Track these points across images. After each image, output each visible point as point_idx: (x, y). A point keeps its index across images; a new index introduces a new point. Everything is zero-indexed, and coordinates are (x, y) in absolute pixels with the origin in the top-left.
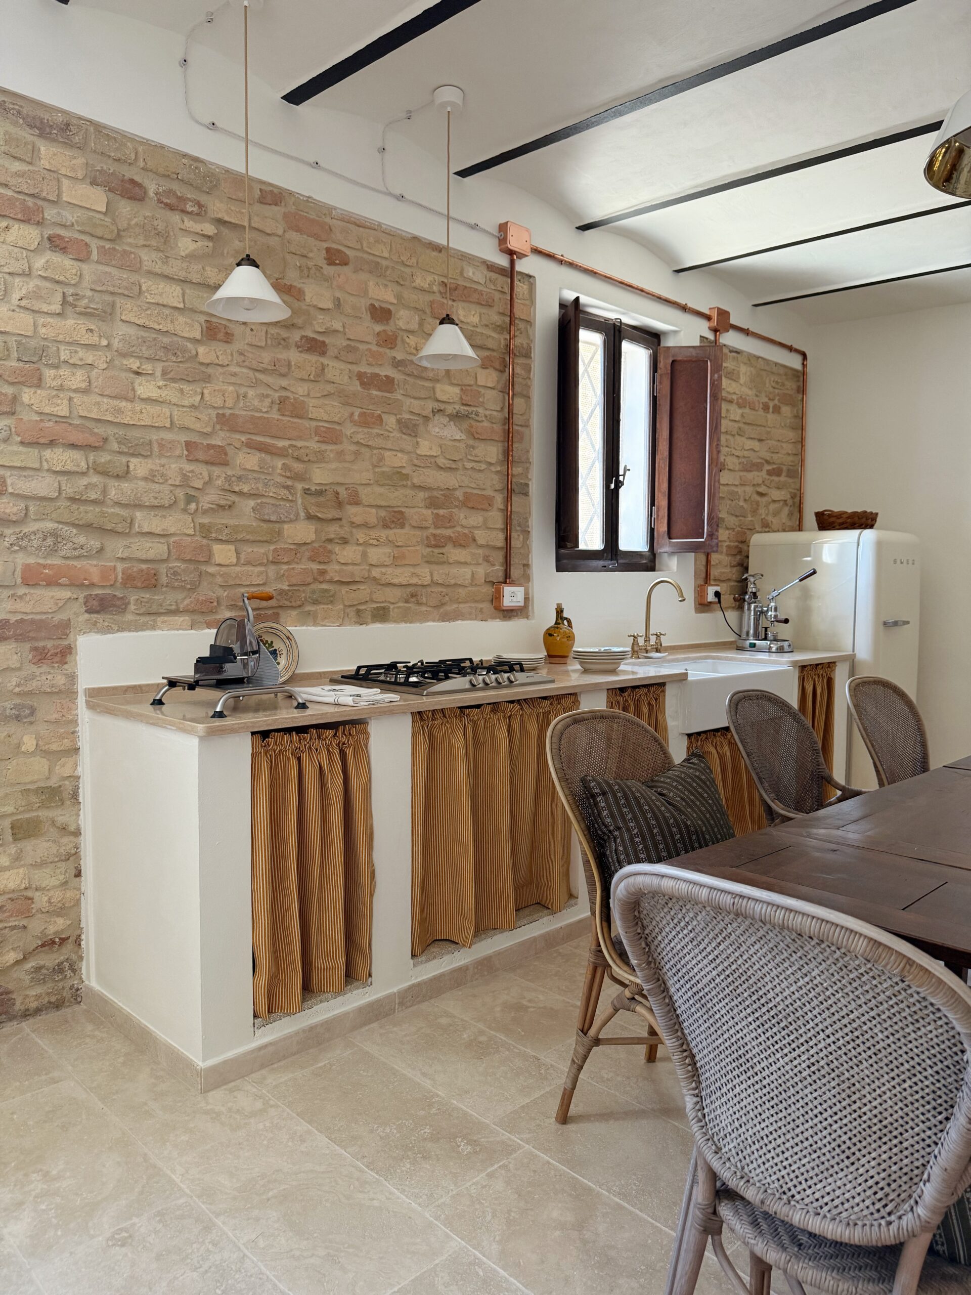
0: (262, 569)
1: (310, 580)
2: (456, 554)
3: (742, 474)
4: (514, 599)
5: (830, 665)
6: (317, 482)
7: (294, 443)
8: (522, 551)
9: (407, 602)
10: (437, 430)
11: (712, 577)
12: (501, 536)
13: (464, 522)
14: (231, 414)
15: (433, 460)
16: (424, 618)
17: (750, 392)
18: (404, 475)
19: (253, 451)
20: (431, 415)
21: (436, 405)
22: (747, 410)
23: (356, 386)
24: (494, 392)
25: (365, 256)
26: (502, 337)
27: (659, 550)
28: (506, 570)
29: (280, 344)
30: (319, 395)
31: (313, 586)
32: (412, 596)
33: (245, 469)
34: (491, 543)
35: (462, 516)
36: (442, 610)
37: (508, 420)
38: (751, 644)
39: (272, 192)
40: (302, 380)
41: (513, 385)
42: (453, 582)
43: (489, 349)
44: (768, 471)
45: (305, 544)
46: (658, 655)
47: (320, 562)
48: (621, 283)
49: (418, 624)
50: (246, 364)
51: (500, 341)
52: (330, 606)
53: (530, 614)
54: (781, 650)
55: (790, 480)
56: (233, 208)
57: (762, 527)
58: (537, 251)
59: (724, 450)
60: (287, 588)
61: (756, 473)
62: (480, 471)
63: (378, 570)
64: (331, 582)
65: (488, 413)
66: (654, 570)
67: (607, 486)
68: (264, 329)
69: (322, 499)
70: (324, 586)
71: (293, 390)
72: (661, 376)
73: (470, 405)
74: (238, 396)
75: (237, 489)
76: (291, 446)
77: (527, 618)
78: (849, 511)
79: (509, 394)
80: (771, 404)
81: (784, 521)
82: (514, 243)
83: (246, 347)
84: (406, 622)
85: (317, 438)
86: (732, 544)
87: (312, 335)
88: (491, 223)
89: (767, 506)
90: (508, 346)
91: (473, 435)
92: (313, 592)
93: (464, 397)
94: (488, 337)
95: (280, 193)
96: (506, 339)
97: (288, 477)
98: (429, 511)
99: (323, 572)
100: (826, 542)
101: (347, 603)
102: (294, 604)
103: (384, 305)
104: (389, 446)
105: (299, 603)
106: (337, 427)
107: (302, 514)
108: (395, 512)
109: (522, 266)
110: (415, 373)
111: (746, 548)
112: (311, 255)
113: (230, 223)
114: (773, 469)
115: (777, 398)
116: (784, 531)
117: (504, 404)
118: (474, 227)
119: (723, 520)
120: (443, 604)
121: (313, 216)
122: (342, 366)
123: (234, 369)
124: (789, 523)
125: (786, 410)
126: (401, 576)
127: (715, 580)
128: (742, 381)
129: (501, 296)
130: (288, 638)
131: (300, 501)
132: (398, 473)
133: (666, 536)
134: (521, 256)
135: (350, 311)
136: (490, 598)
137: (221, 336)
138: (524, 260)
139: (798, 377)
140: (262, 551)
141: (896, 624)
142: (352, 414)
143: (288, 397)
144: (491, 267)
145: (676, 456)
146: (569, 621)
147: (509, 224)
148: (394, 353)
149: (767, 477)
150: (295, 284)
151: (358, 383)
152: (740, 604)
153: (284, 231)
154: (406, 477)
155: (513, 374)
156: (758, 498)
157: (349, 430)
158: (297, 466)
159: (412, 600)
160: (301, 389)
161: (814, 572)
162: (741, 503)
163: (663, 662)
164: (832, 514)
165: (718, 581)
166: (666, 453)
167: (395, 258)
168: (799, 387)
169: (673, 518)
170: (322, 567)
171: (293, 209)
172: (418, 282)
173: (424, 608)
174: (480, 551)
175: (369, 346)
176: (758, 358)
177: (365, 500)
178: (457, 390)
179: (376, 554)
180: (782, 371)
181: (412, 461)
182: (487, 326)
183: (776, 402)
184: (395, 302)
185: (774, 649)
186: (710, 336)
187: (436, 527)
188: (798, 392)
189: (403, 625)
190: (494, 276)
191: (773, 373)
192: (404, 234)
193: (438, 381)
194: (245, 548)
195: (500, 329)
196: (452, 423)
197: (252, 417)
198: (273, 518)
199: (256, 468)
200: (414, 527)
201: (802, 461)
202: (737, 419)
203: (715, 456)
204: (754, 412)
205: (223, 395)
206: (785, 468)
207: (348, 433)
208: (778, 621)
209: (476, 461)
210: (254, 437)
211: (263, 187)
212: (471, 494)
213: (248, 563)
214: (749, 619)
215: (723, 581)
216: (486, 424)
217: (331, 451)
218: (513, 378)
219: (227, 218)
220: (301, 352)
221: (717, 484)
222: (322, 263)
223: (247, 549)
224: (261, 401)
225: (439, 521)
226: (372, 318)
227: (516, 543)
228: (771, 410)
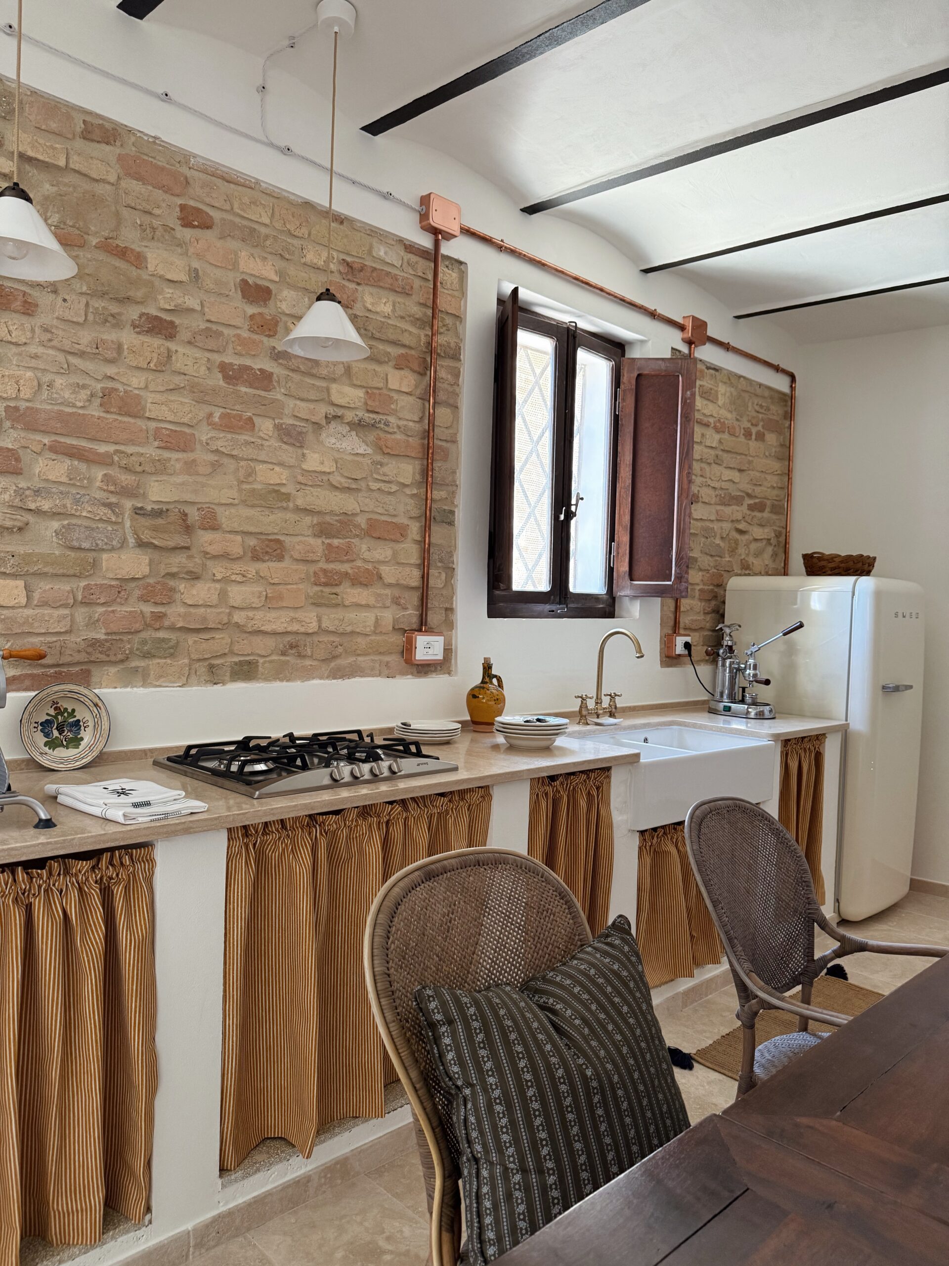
0: (66, 611)
1: (137, 626)
2: (353, 594)
3: (719, 507)
4: (430, 651)
5: (818, 738)
6: (154, 499)
7: (122, 448)
8: (444, 592)
9: (283, 654)
10: (333, 440)
11: (682, 625)
12: (416, 573)
13: (366, 555)
14: (27, 408)
15: (325, 478)
16: (307, 674)
17: (729, 416)
18: (284, 494)
19: (60, 457)
20: (323, 422)
21: (332, 411)
22: (726, 436)
23: (217, 380)
24: (411, 399)
25: (237, 220)
26: (422, 334)
27: (619, 593)
28: (421, 615)
29: (106, 321)
30: (162, 389)
31: (144, 635)
32: (292, 647)
33: (47, 480)
34: (402, 582)
35: (364, 547)
36: (333, 664)
37: (428, 434)
38: (725, 706)
39: (101, 126)
40: (138, 368)
41: (434, 391)
42: (349, 629)
43: (404, 346)
44: (749, 505)
45: (134, 579)
46: (612, 720)
47: (156, 603)
48: (576, 279)
49: (299, 683)
50: (54, 343)
51: (419, 337)
52: (169, 661)
53: (453, 668)
54: (760, 716)
55: (774, 517)
56: (41, 141)
57: (742, 569)
58: (468, 232)
59: (698, 480)
60: (103, 637)
61: (735, 507)
62: (390, 493)
63: (243, 614)
64: (172, 628)
65: (401, 423)
66: (613, 617)
67: (556, 517)
68: (84, 300)
69: (160, 521)
70: (161, 634)
71: (124, 380)
72: (624, 391)
73: (377, 413)
74: (39, 385)
75: (32, 506)
76: (116, 451)
77: (449, 674)
78: (843, 554)
79: (429, 401)
80: (754, 431)
81: (767, 562)
82: (437, 219)
83: (55, 322)
84: (281, 680)
85: (156, 444)
86: (706, 587)
87: (154, 312)
88: (411, 195)
89: (747, 546)
90: (429, 344)
91: (380, 448)
92: (144, 642)
93: (369, 403)
94: (404, 331)
95: (113, 129)
96: (426, 335)
97: (112, 492)
98: (319, 541)
99: (159, 617)
100: (814, 590)
101: (195, 656)
102: (113, 658)
103: (260, 282)
104: (263, 457)
105: (120, 657)
106: (187, 430)
107: (131, 541)
108: (271, 540)
109: (447, 249)
110: (302, 368)
111: (722, 592)
112: (157, 211)
113: (36, 159)
114: (755, 504)
115: (761, 424)
116: (767, 574)
117: (424, 412)
118: (387, 196)
119: (695, 560)
120: (335, 657)
121: (161, 162)
122: (198, 354)
123: (33, 349)
124: (772, 565)
125: (771, 438)
126: (278, 621)
127: (685, 629)
128: (720, 402)
129: (422, 283)
130: (96, 705)
131: (128, 524)
132: (276, 491)
133: (627, 577)
134: (449, 236)
135: (212, 286)
136: (400, 648)
137: (17, 305)
138: (453, 241)
139: (786, 401)
140: (68, 588)
141: (897, 689)
142: (210, 415)
143: (116, 390)
144: (410, 248)
145: (640, 485)
146: (499, 680)
147: (432, 196)
148: (273, 342)
149: (748, 512)
150: (133, 247)
151: (220, 376)
152: (713, 657)
153: (119, 178)
154: (287, 497)
155: (435, 378)
156: (737, 536)
157: (204, 434)
158: (126, 479)
159: (293, 652)
160: (136, 381)
161: (801, 626)
162: (718, 541)
163: (616, 729)
164: (822, 557)
165: (689, 630)
166: (629, 482)
167: (278, 225)
168: (786, 412)
169: (636, 557)
170: (160, 609)
171: (131, 150)
172: (310, 257)
173: (308, 662)
174: (388, 591)
175: (239, 331)
176: (740, 377)
177: (225, 523)
178: (361, 393)
179: (237, 594)
180: (767, 393)
181: (295, 477)
182: (402, 318)
183: (760, 428)
184: (277, 279)
185: (752, 715)
186: (684, 349)
187: (328, 561)
188: (785, 418)
189: (278, 684)
190: (414, 258)
191: (757, 395)
192: (292, 197)
193: (334, 380)
194: (42, 584)
195: (420, 322)
196: (354, 433)
197: (60, 413)
198: (85, 545)
199: (64, 479)
200: (297, 560)
201: (789, 495)
202: (714, 445)
203: (685, 486)
204: (734, 439)
205: (17, 383)
206: (768, 503)
207: (204, 438)
208: (757, 682)
209: (385, 481)
210: (62, 439)
211: (88, 119)
212: (376, 520)
213: (44, 604)
214: (724, 675)
215: (695, 630)
216: (399, 436)
217: (177, 460)
218: (435, 383)
219: (30, 153)
220: (138, 333)
221: (687, 519)
222: (173, 221)
223: (43, 587)
224: (74, 392)
225: (331, 553)
226: (244, 297)
227: (436, 580)
228: (754, 437)
